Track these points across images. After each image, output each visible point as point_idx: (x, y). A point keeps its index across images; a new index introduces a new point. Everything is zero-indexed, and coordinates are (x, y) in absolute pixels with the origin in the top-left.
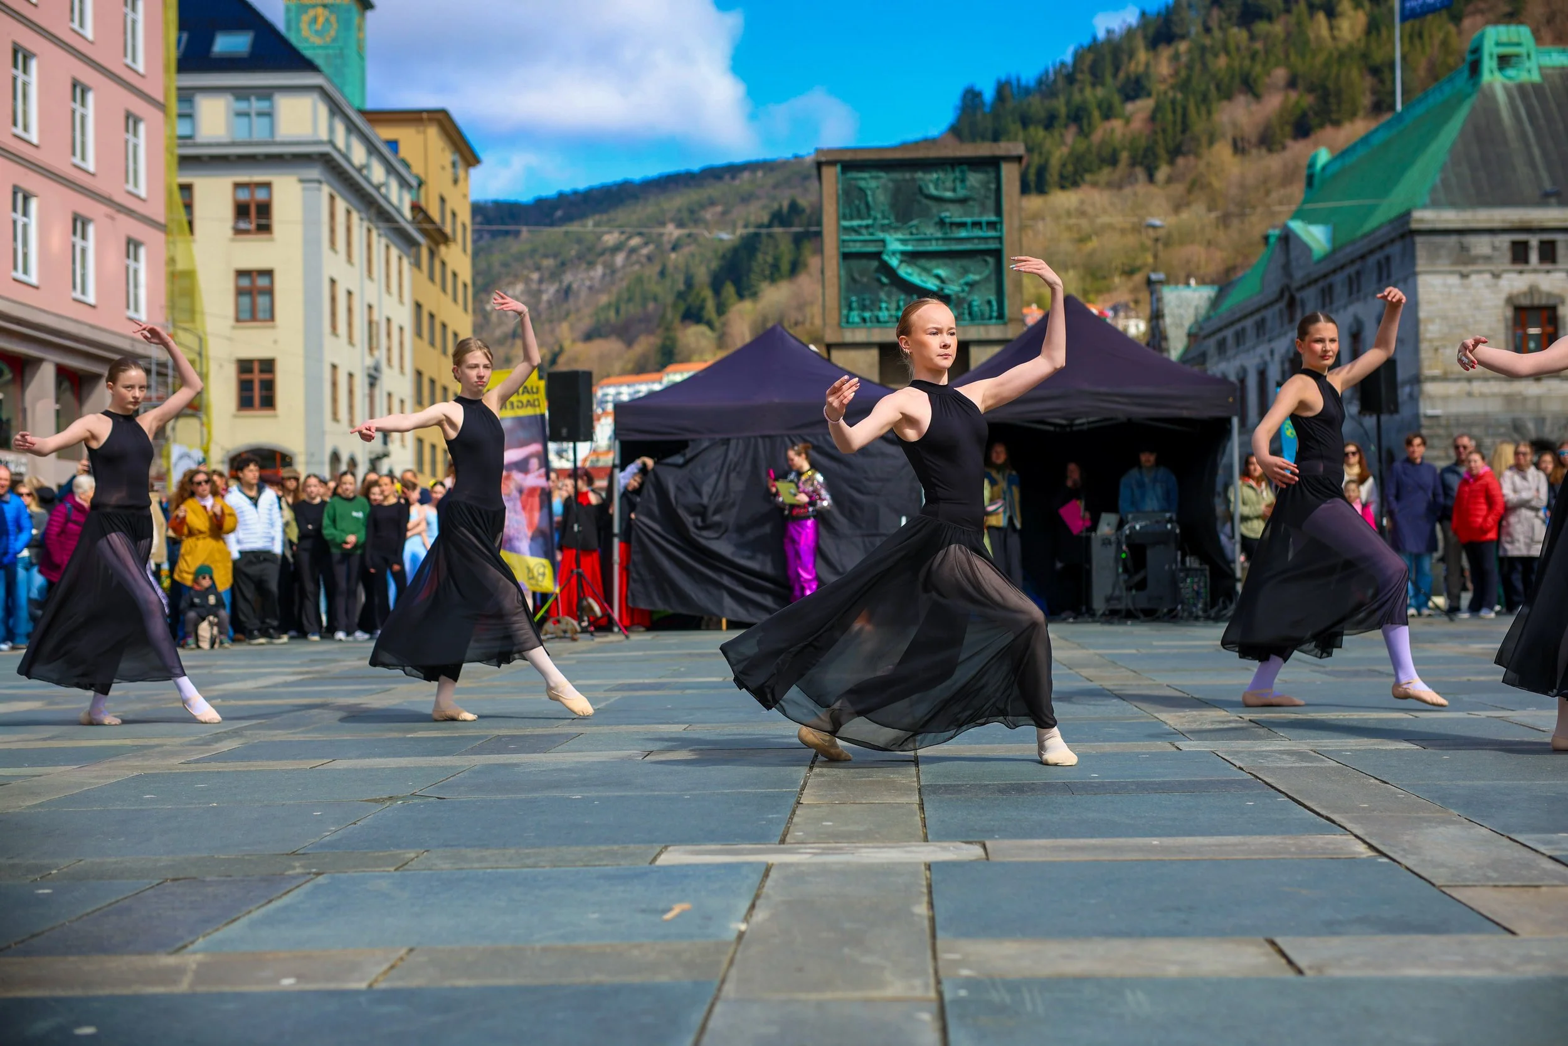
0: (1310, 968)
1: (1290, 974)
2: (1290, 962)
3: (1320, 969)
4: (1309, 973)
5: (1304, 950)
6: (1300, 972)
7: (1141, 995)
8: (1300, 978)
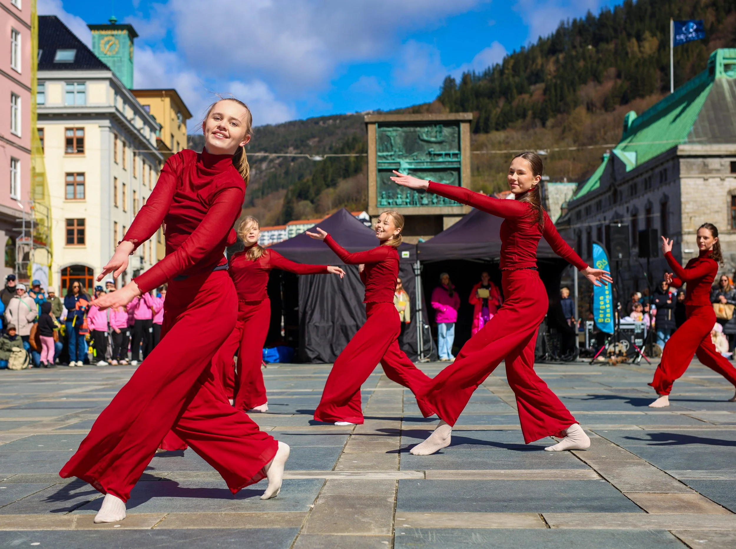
0: (554, 525)
1: (545, 528)
2: (547, 523)
3: (558, 526)
4: (552, 527)
5: (553, 518)
6: (550, 527)
7: (478, 535)
8: (549, 529)
